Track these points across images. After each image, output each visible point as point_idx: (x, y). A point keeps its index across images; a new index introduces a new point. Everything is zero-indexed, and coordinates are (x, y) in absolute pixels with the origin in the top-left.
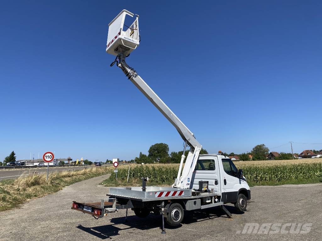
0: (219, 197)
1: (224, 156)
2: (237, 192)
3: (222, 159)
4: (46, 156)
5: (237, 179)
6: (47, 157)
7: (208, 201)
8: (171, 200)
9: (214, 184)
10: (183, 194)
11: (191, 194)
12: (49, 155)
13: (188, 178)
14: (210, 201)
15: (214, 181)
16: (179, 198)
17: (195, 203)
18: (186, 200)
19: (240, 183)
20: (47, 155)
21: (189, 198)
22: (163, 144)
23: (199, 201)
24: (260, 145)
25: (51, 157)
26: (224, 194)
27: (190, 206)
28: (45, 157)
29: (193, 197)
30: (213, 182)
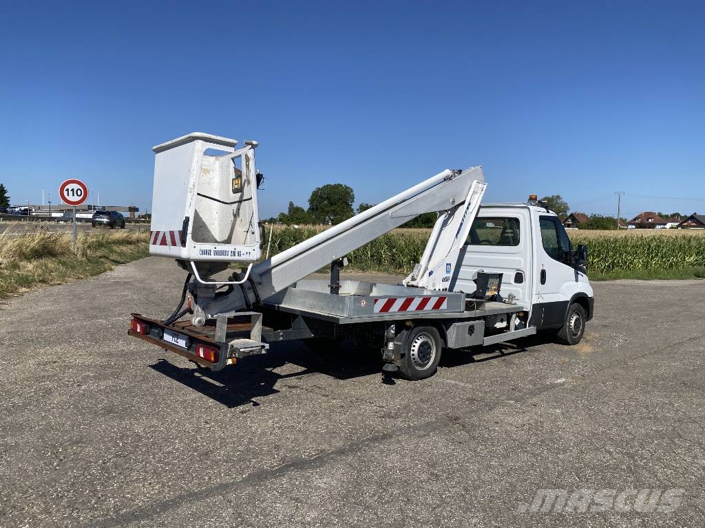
0: (523, 316)
1: (545, 210)
2: (566, 302)
3: (542, 218)
4: (68, 190)
5: (570, 270)
6: (71, 193)
7: (499, 325)
8: (414, 321)
9: (512, 281)
10: (444, 306)
11: (463, 307)
12: (76, 186)
13: (447, 264)
14: (504, 324)
15: (513, 274)
16: (435, 315)
17: (471, 330)
18: (449, 322)
19: (577, 280)
20: (70, 186)
21: (458, 315)
22: (341, 186)
23: (480, 325)
24: (551, 197)
25: (79, 193)
26: (537, 307)
28: (65, 193)
29: (467, 314)
30: (510, 275)
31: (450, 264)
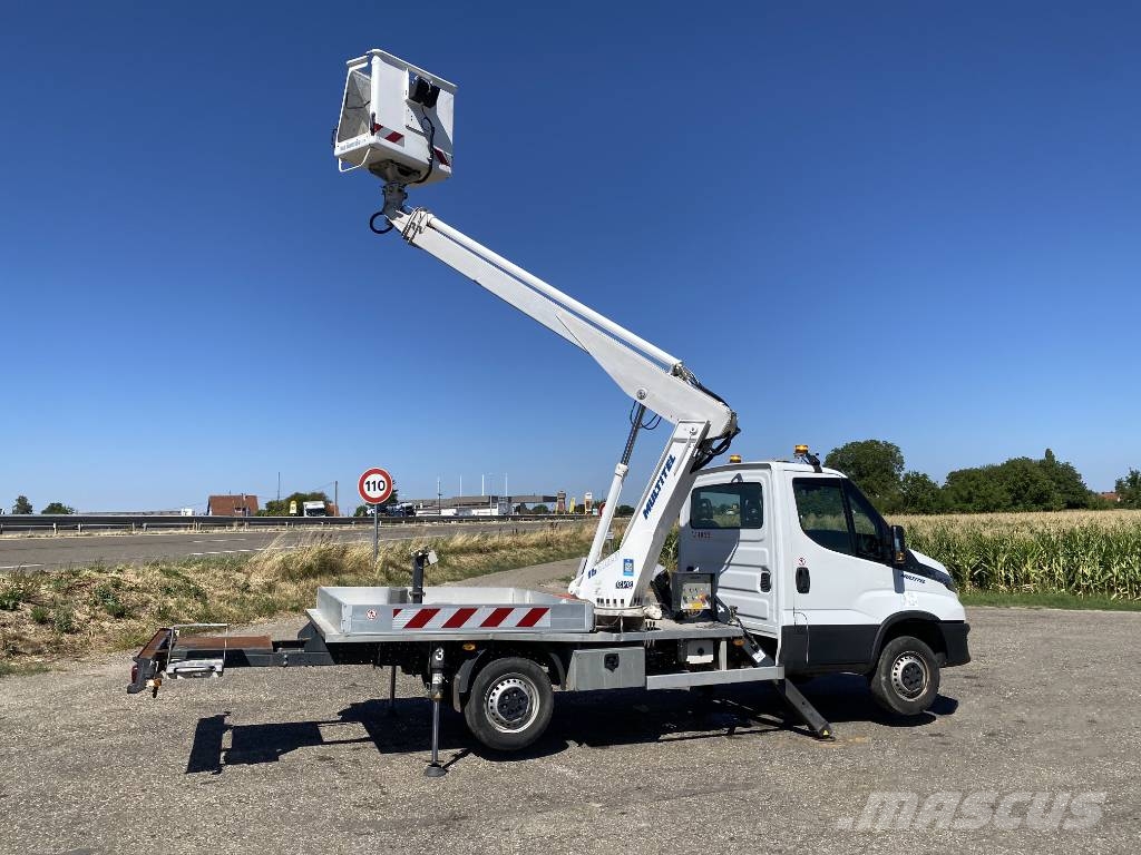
1: (811, 468)
2: (874, 628)
3: (799, 484)
4: (368, 483)
5: (884, 572)
6: (372, 486)
7: (693, 659)
8: (480, 644)
9: (759, 588)
10: (545, 622)
11: (588, 625)
12: (377, 478)
13: (626, 561)
14: (708, 658)
15: (758, 574)
16: (527, 635)
17: (612, 662)
18: (564, 650)
19: (899, 588)
20: (371, 478)
21: (577, 638)
23: (633, 659)
25: (382, 484)
26: (788, 631)
27: (585, 675)
28: (365, 487)
29: (599, 637)
30: (755, 577)
31: (632, 561)
